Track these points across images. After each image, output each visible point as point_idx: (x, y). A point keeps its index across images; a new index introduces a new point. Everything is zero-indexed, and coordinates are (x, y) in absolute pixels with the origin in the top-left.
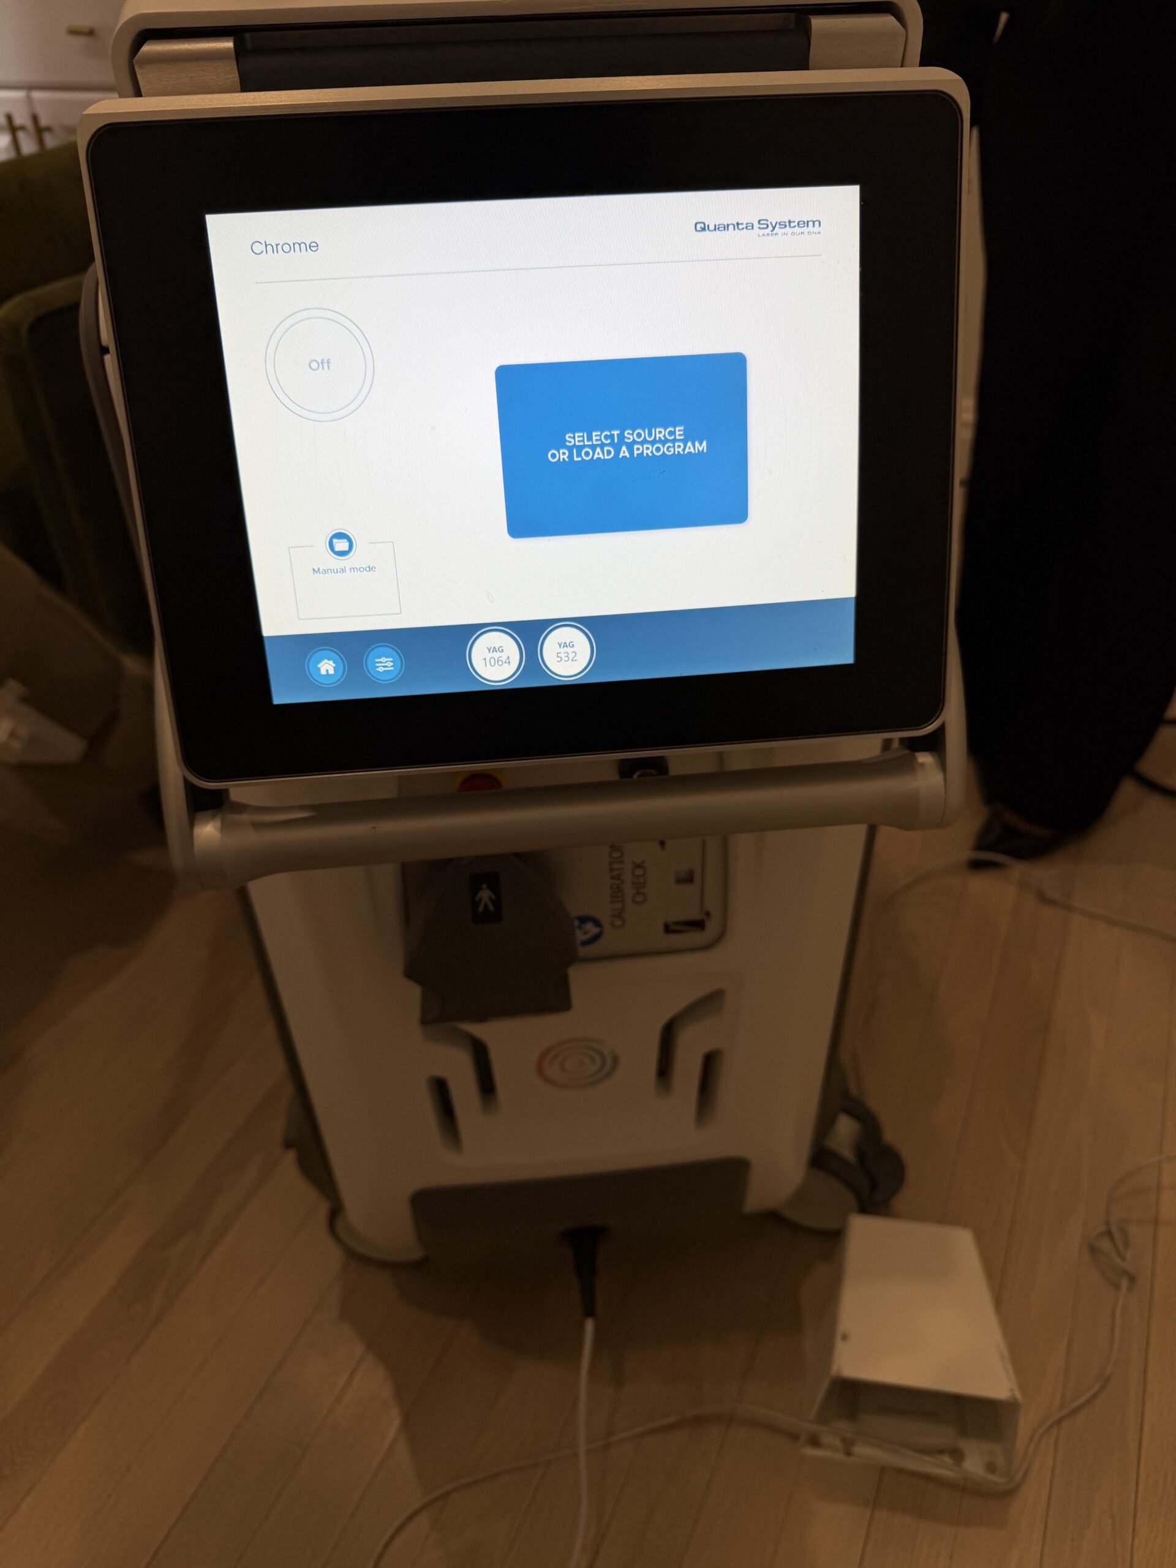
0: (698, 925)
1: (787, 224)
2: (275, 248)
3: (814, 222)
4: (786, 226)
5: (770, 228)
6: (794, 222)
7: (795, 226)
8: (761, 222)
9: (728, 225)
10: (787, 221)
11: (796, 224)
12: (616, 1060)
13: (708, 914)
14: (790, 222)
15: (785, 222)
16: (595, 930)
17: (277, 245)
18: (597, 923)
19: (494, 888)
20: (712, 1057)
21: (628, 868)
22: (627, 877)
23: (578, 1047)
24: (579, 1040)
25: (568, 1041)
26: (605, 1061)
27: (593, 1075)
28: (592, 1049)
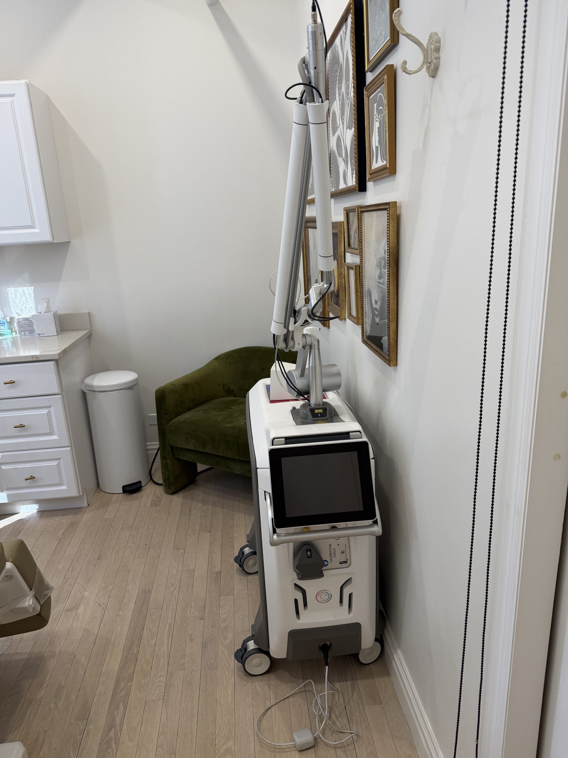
0: (346, 562)
12: (331, 595)
13: (347, 560)
16: (327, 563)
18: (327, 562)
19: (310, 552)
20: (350, 596)
21: (332, 550)
22: (332, 552)
23: (324, 592)
24: (324, 590)
25: (322, 591)
26: (329, 596)
27: (327, 600)
28: (327, 593)
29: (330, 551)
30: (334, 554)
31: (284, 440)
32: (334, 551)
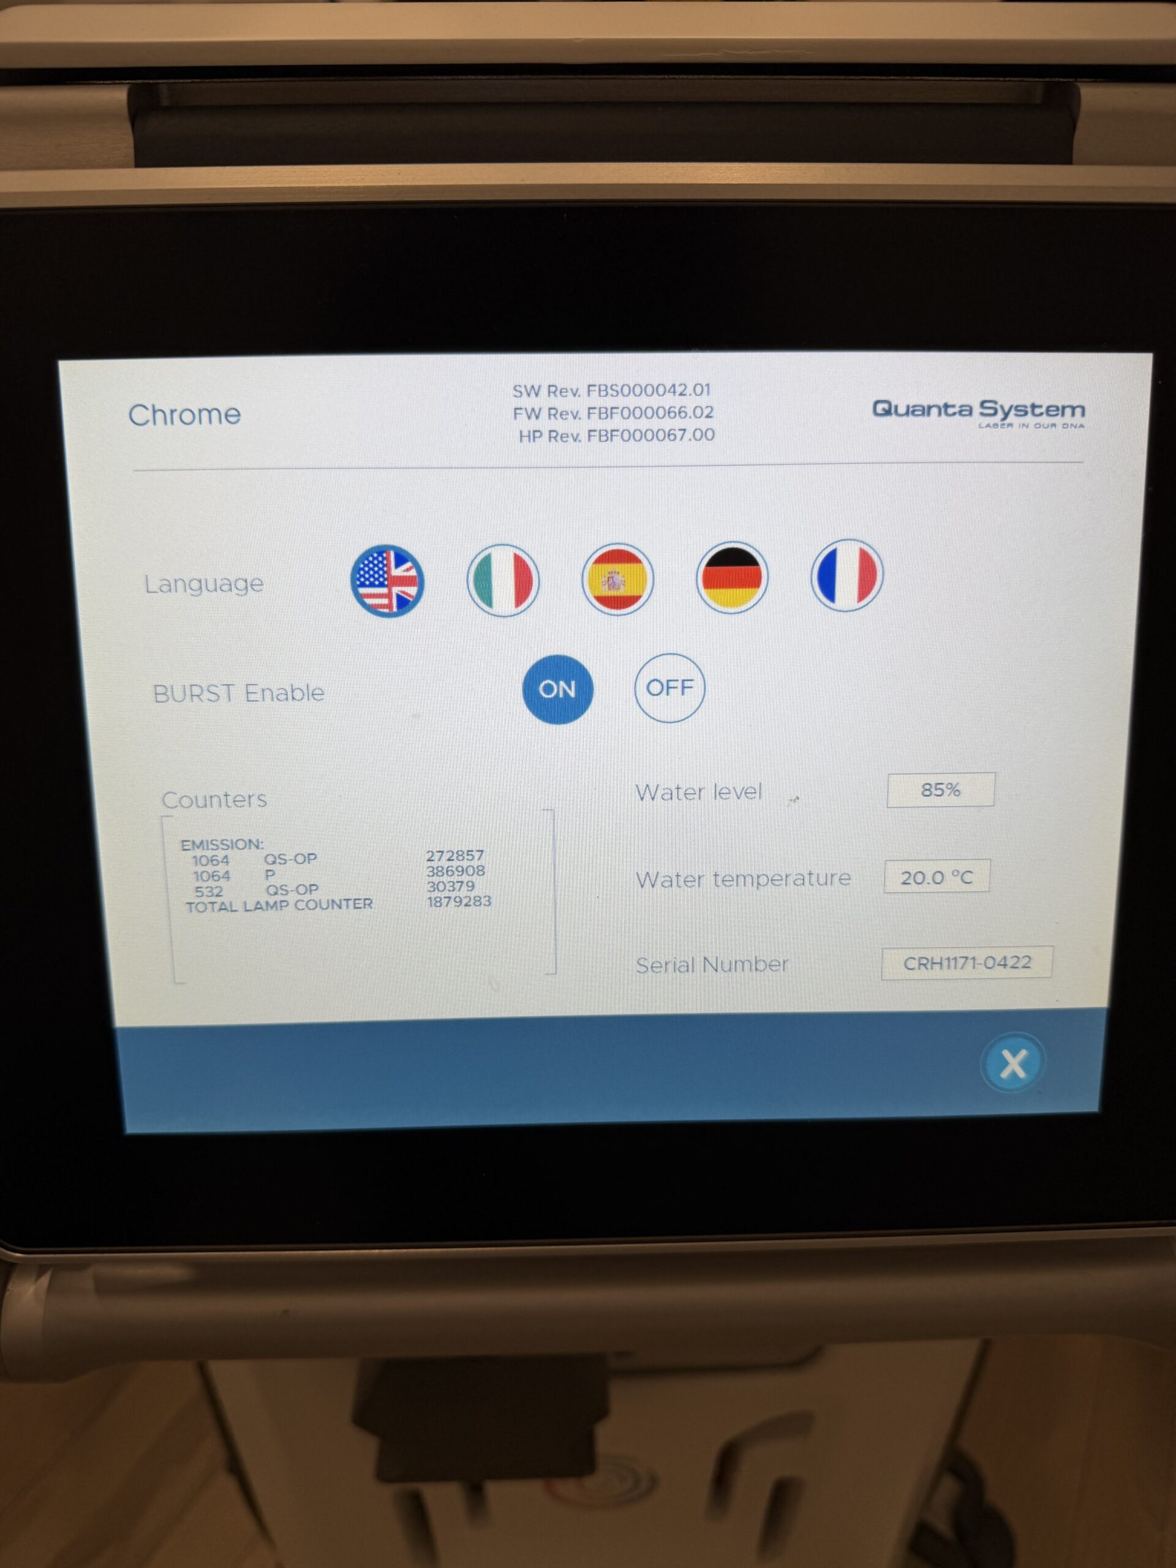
1: (1029, 410)
2: (170, 416)
3: (1073, 407)
4: (1026, 413)
5: (1000, 415)
6: (1041, 407)
7: (1041, 414)
8: (987, 405)
9: (930, 407)
10: (1028, 404)
11: (1043, 410)
12: (654, 1481)
14: (1034, 406)
15: (1026, 407)
17: (172, 412)
20: (784, 1489)
28: (623, 1467)
31: (117, 96)
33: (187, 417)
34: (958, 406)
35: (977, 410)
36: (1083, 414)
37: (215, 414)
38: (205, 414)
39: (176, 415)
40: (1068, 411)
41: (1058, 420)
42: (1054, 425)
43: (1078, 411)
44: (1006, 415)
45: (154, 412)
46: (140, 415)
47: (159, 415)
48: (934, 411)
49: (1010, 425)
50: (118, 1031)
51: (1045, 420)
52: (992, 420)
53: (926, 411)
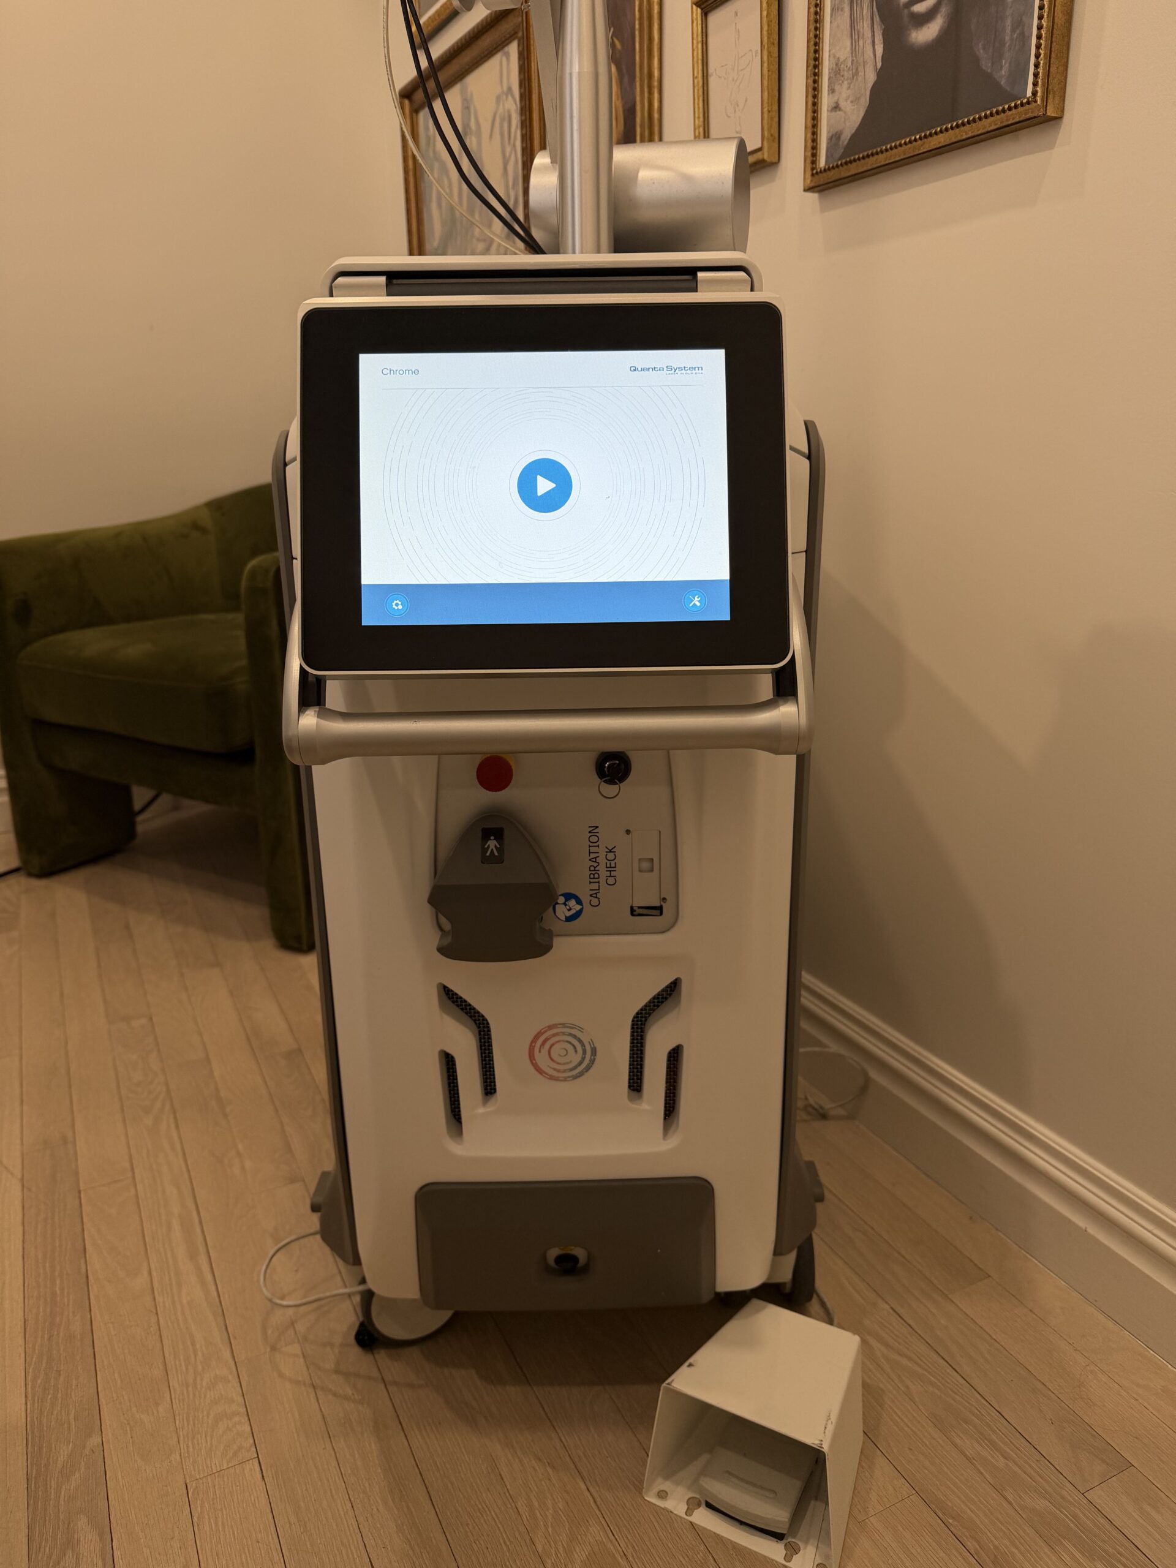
0: (658, 910)
3: (698, 368)
4: (682, 370)
5: (673, 370)
6: (687, 368)
7: (688, 370)
8: (668, 367)
10: (682, 366)
12: (594, 1051)
13: (664, 900)
14: (685, 367)
15: (682, 368)
16: (578, 907)
18: (579, 902)
19: (500, 840)
20: (675, 1057)
21: (602, 851)
22: (602, 860)
23: (564, 1034)
24: (564, 1025)
25: (555, 1026)
26: (584, 1052)
27: (575, 1068)
28: (575, 1037)
29: (593, 856)
30: (611, 869)
31: (382, 279)
32: (611, 856)
33: (401, 372)
34: (659, 367)
35: (665, 369)
36: (702, 369)
37: (410, 371)
38: (407, 372)
39: (397, 372)
40: (697, 369)
41: (694, 372)
42: (692, 373)
43: (700, 369)
44: (675, 370)
45: (390, 371)
46: (385, 372)
47: (392, 372)
48: (651, 370)
49: (677, 373)
50: (362, 586)
51: (689, 372)
52: (671, 372)
53: (648, 369)
